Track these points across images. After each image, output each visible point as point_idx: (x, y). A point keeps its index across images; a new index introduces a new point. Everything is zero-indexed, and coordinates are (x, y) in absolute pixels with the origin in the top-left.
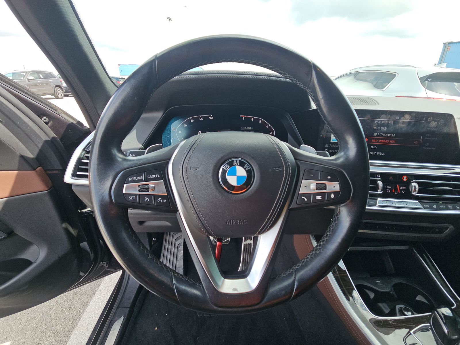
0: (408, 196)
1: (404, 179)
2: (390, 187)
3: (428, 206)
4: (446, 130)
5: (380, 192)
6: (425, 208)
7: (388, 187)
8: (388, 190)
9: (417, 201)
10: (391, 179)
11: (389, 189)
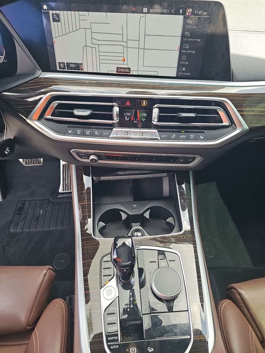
0: (147, 124)
1: (143, 103)
2: (129, 114)
3: (166, 136)
4: (210, 29)
5: (116, 120)
6: (162, 139)
7: (127, 114)
8: (126, 117)
9: (156, 131)
10: (128, 104)
11: (128, 116)
